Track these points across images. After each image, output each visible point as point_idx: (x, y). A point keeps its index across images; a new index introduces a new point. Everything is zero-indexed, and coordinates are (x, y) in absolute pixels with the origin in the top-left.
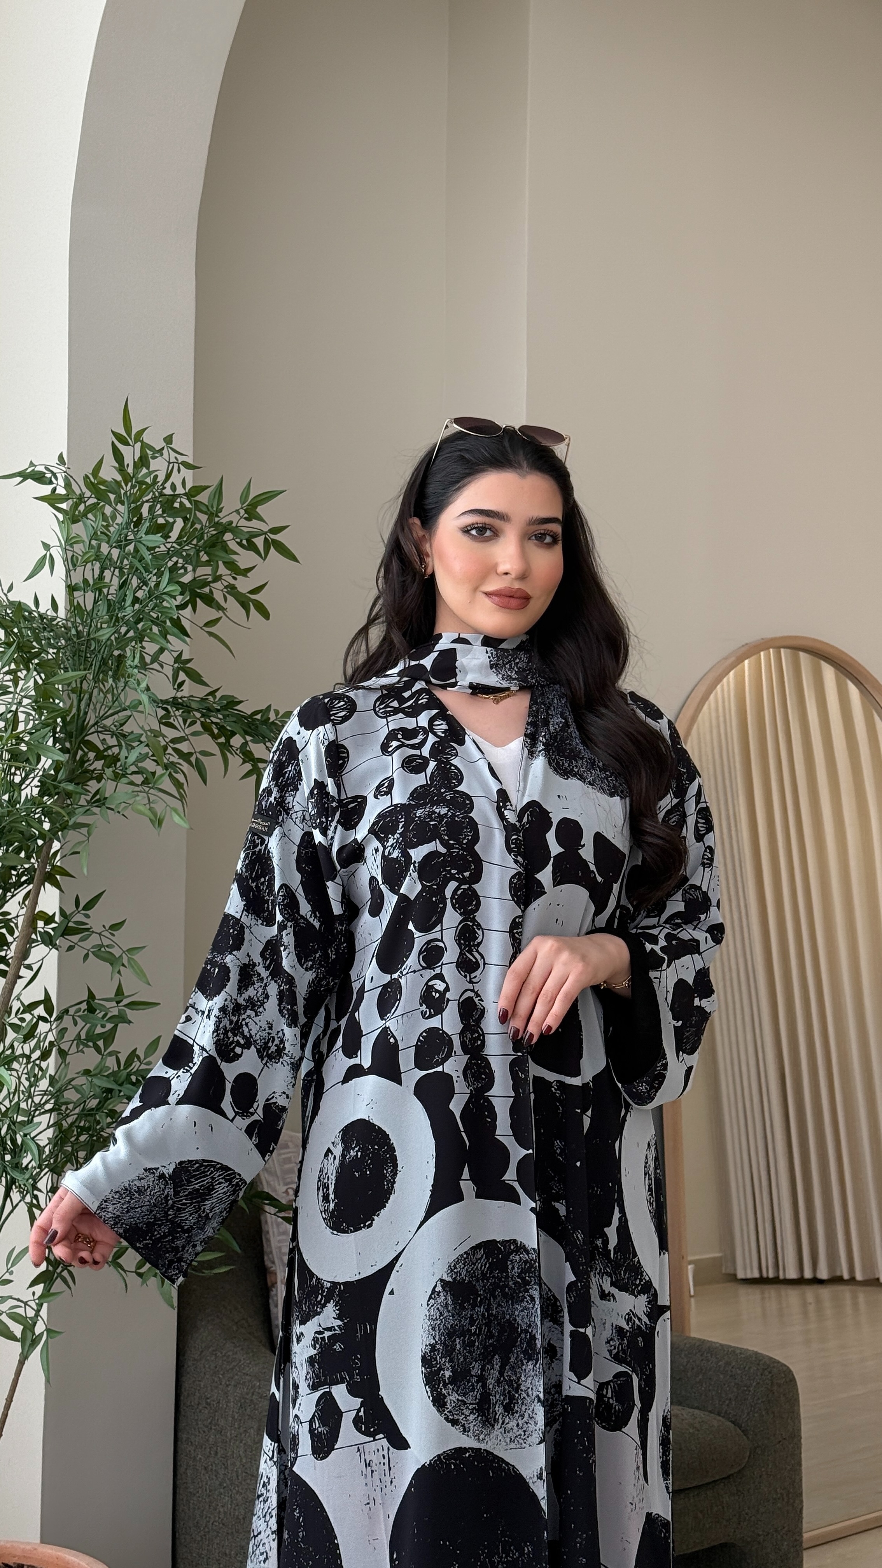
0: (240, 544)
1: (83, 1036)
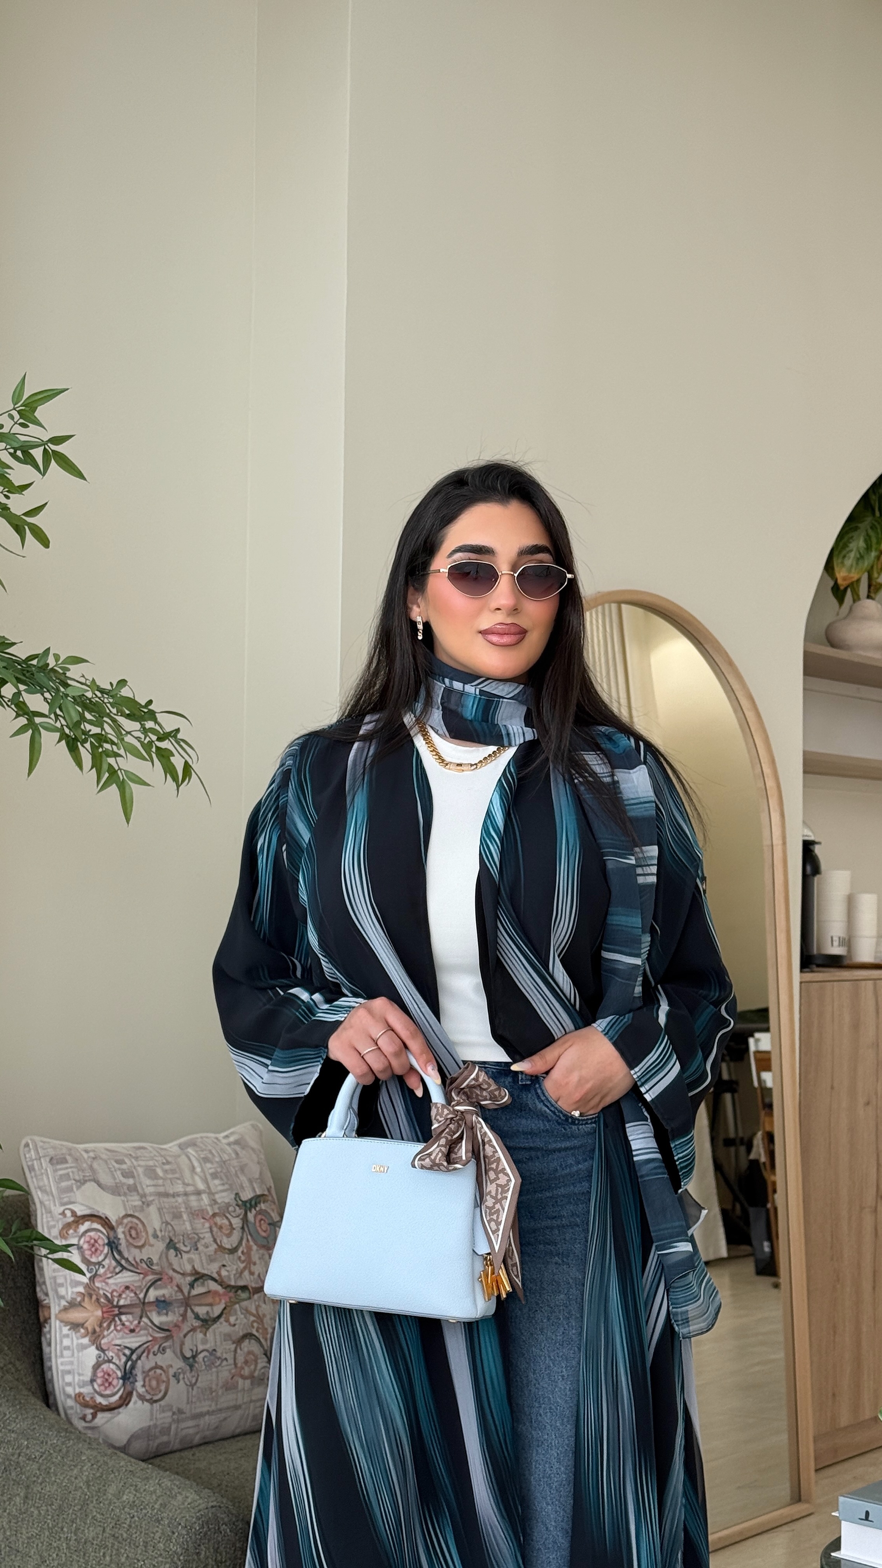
0: (14, 455)
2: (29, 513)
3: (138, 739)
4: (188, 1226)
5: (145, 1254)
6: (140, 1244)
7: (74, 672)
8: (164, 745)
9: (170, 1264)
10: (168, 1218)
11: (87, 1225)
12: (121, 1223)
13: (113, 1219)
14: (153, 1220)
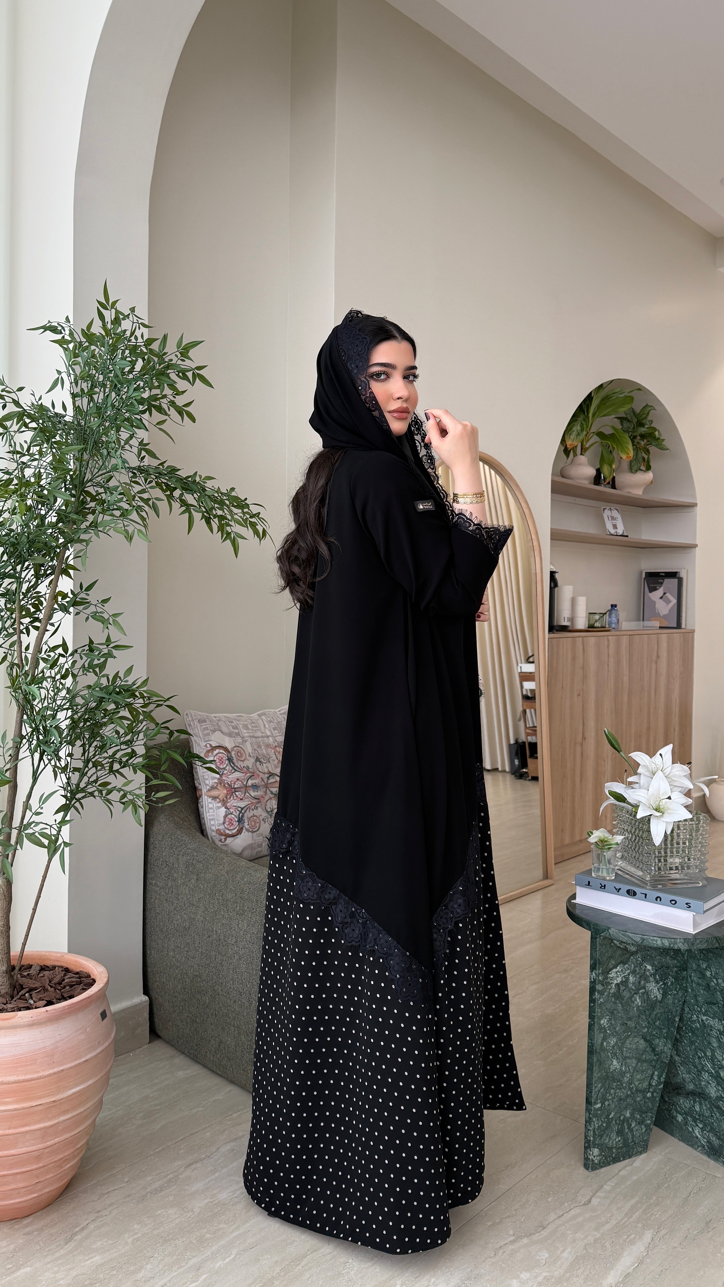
0: (178, 375)
1: (86, 666)
2: (185, 406)
3: (240, 517)
4: (264, 751)
5: (246, 764)
6: (243, 759)
7: (209, 484)
8: (253, 520)
9: (258, 769)
10: (256, 747)
11: (217, 751)
12: (233, 750)
13: (229, 748)
14: (248, 748)
